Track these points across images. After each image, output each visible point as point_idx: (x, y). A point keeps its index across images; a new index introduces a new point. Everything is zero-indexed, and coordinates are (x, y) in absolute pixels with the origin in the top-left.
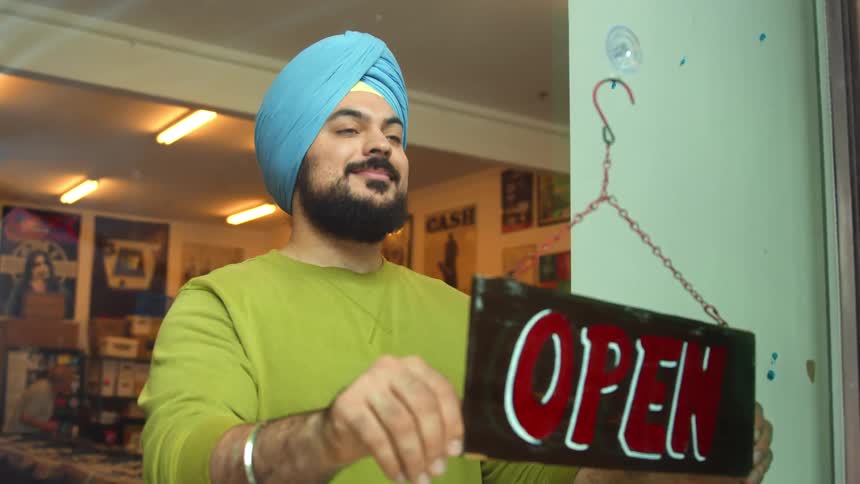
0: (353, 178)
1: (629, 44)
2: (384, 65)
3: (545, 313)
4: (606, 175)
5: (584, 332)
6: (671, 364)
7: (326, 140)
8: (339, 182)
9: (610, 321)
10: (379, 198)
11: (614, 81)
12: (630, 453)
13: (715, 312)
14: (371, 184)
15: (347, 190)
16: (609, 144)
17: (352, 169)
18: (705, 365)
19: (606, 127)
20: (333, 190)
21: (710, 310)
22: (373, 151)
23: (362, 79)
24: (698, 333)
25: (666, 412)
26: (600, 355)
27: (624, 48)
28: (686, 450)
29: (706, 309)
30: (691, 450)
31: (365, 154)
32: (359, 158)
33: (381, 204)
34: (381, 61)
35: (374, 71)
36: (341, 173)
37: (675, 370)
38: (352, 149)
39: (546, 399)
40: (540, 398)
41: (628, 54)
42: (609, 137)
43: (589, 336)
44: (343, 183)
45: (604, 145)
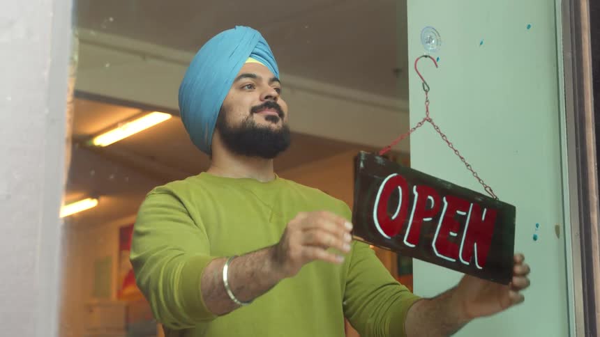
0: (255, 115)
1: (434, 37)
2: (261, 46)
3: (395, 175)
4: (427, 108)
5: (415, 187)
6: (464, 214)
7: (234, 94)
8: (247, 119)
9: (429, 185)
10: (274, 126)
11: (426, 56)
12: (438, 255)
13: (491, 190)
14: (268, 118)
15: (253, 123)
16: (426, 92)
17: (254, 110)
18: (483, 218)
19: (424, 83)
20: (244, 124)
21: (488, 189)
22: (267, 97)
23: (250, 56)
24: (480, 200)
25: (459, 238)
26: (423, 201)
27: (431, 38)
28: (470, 261)
29: (485, 188)
30: (474, 262)
31: (261, 100)
32: (258, 103)
33: (276, 131)
34: (259, 43)
35: (257, 50)
36: (248, 113)
37: (465, 217)
38: (253, 98)
39: (394, 217)
40: (391, 217)
41: (433, 41)
42: (426, 88)
43: (417, 190)
44: (250, 119)
45: (424, 92)
